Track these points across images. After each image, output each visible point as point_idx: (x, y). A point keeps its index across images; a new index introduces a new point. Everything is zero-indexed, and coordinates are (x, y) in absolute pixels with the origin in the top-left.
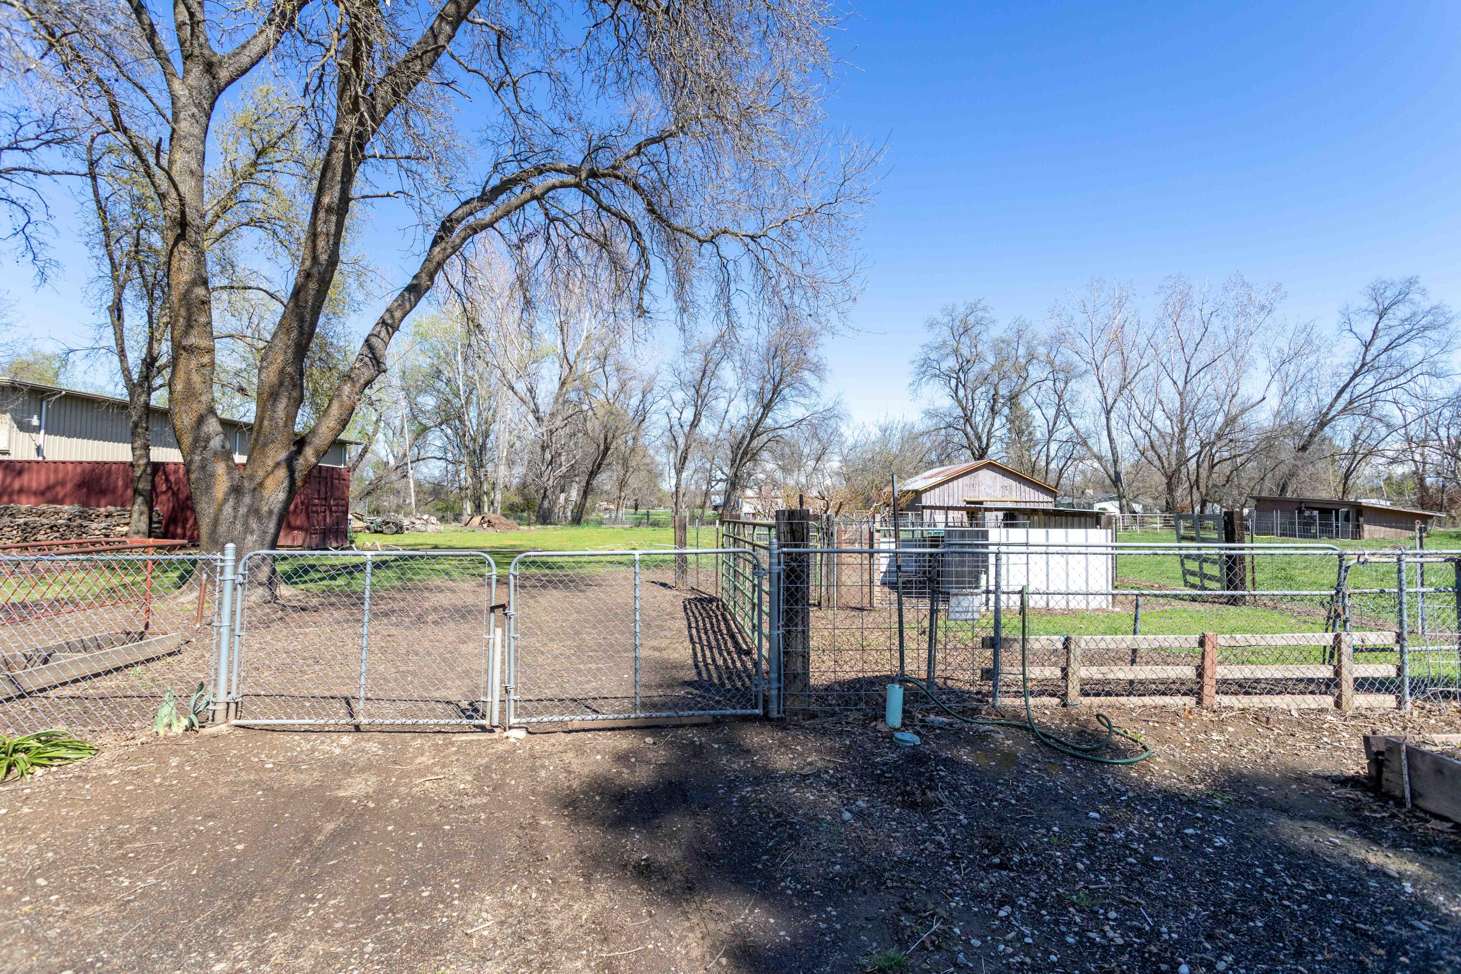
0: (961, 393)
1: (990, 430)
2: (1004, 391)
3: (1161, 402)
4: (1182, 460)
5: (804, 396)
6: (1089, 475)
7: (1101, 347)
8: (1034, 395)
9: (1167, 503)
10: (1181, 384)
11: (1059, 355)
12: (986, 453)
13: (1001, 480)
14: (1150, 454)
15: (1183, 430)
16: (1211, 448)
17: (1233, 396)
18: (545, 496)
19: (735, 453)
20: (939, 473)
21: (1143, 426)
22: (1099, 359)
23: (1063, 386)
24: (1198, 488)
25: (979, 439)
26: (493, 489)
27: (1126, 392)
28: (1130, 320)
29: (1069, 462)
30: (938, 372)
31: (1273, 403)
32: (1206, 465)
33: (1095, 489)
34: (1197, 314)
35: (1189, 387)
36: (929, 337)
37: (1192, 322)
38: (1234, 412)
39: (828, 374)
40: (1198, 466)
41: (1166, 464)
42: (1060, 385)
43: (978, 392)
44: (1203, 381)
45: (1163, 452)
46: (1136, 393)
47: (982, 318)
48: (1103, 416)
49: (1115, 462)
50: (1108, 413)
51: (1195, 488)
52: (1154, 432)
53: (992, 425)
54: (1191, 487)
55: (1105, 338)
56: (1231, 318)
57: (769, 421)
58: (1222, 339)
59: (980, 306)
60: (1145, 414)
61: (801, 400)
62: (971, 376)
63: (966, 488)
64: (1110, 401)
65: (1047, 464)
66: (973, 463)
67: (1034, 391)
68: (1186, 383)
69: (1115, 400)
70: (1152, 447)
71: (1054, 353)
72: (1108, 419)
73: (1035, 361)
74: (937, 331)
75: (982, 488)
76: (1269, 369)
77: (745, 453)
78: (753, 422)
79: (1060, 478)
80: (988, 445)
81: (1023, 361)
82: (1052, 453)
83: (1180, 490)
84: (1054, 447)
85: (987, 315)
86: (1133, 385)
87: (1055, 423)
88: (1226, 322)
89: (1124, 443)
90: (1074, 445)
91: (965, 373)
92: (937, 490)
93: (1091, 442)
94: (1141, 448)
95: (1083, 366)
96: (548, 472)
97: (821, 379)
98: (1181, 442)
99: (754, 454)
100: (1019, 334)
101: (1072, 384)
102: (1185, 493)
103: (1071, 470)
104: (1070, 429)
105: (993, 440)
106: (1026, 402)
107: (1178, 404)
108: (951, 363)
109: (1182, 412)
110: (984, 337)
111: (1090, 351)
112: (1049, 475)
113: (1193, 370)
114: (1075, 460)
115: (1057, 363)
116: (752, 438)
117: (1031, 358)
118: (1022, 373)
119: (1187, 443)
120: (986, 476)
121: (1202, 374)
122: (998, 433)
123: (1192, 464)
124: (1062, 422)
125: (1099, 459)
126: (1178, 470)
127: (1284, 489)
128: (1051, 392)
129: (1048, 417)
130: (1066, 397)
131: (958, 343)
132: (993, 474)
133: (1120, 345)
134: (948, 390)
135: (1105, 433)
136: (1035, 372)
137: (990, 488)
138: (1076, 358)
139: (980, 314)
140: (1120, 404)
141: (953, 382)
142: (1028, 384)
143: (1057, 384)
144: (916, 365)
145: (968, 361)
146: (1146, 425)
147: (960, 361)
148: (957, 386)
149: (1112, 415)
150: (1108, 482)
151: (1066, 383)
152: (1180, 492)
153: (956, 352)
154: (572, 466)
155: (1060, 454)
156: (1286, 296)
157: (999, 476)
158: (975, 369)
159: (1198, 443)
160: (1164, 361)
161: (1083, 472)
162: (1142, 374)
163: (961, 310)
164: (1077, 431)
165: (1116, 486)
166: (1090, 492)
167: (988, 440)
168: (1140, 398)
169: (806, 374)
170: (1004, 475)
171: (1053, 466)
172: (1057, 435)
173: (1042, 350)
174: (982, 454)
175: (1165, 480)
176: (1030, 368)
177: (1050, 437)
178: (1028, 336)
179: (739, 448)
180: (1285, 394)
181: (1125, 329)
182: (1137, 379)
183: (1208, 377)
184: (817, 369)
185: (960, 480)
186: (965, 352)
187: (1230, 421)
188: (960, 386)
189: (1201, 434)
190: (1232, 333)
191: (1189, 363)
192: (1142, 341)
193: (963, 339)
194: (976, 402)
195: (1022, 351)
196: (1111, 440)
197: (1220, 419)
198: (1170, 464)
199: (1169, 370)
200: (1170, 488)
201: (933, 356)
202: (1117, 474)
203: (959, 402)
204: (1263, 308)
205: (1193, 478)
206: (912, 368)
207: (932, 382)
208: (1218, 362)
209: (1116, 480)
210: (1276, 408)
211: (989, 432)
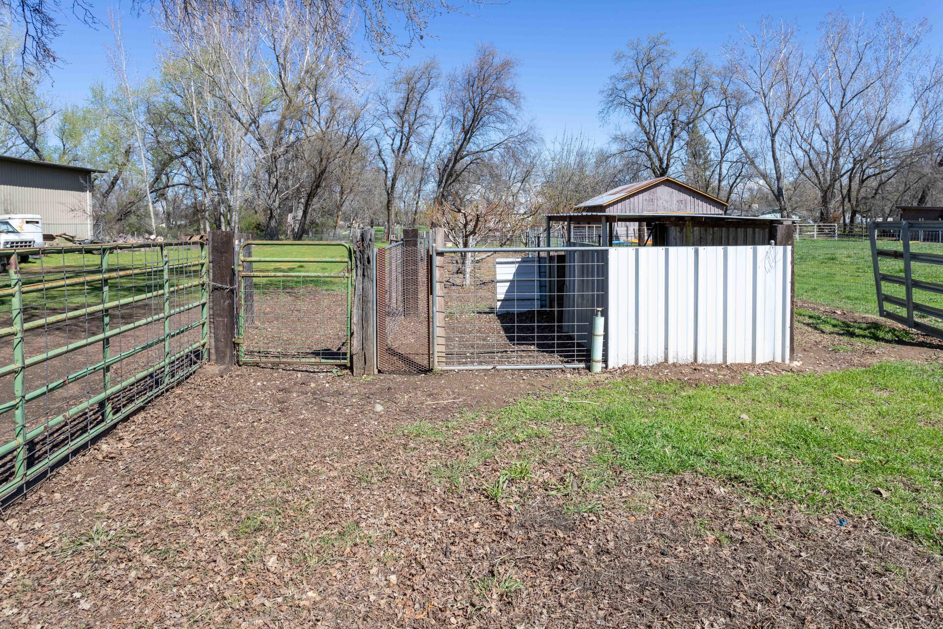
0: (645, 118)
1: (670, 151)
2: (682, 118)
3: (818, 126)
4: (836, 176)
5: (502, 122)
6: (755, 193)
7: (768, 79)
8: (709, 122)
9: (822, 214)
10: (837, 109)
11: (731, 85)
12: (666, 172)
13: (677, 195)
14: (809, 172)
15: (838, 149)
16: (862, 165)
17: (882, 120)
18: (271, 217)
19: (442, 176)
20: (623, 190)
21: (803, 147)
22: (766, 91)
23: (734, 112)
24: (850, 201)
25: (661, 160)
26: (229, 211)
27: (789, 118)
28: (794, 53)
29: (738, 181)
30: (624, 100)
31: (915, 125)
32: (857, 180)
33: (759, 204)
34: (854, 46)
35: (843, 112)
36: (617, 70)
37: (849, 52)
38: (883, 133)
39: (522, 100)
40: (850, 181)
41: (822, 179)
42: (732, 112)
43: (660, 118)
44: (856, 107)
45: (820, 169)
46: (797, 118)
47: (663, 51)
48: (769, 138)
49: (778, 179)
50: (773, 135)
51: (847, 200)
52: (812, 153)
53: (672, 147)
54: (843, 199)
55: (771, 69)
56: (883, 50)
57: (471, 147)
58: (874, 70)
59: (662, 40)
60: (805, 137)
61: (498, 125)
62: (654, 104)
63: (645, 203)
64: (775, 125)
65: (720, 181)
66: (653, 180)
67: (708, 116)
68: (842, 108)
69: (780, 124)
70: (811, 165)
71: (727, 82)
72: (773, 141)
73: (710, 89)
74: (623, 63)
75: (660, 202)
76: (913, 95)
77: (450, 175)
78: (457, 147)
79: (730, 193)
80: (668, 165)
81: (699, 89)
82: (724, 172)
83: (833, 202)
84: (725, 166)
85: (668, 49)
86: (796, 110)
87: (727, 145)
88: (878, 54)
89: (786, 162)
90: (743, 164)
91: (649, 102)
92: (619, 205)
93: (757, 161)
94: (801, 167)
95: (753, 95)
96: (273, 195)
97: (517, 107)
98: (836, 159)
99: (458, 175)
100: (697, 64)
101: (743, 110)
102: (837, 205)
103: (741, 185)
104: (739, 150)
105: (672, 161)
106: (703, 127)
107: (834, 127)
108: (635, 92)
109: (837, 133)
110: (665, 68)
111: (759, 83)
112: (721, 192)
113: (849, 96)
114: (744, 177)
115: (730, 91)
116: (456, 161)
117: (706, 86)
118: (699, 101)
119: (841, 161)
120: (664, 192)
121: (855, 100)
122: (676, 155)
123: (845, 180)
124: (733, 144)
125: (764, 176)
126: (832, 185)
127: (922, 200)
128: (724, 118)
129: (721, 140)
130: (738, 121)
131: (642, 74)
132: (670, 190)
133: (786, 74)
134: (633, 116)
135: (770, 153)
136: (711, 100)
137: (667, 202)
138: (746, 87)
139: (662, 47)
140: (784, 128)
141: (638, 110)
142: (704, 110)
143: (730, 110)
144: (605, 94)
145: (651, 91)
146: (806, 147)
147: (644, 90)
148: (641, 113)
149: (777, 137)
150: (771, 197)
151: (737, 110)
152: (833, 204)
153: (641, 83)
154: (298, 189)
155: (731, 172)
156: (931, 29)
157: (675, 192)
158: (659, 97)
159: (852, 161)
160: (824, 88)
161: (750, 190)
162: (803, 101)
163: (645, 45)
164: (746, 152)
165: (778, 200)
166: (755, 206)
167: (668, 160)
168: (801, 122)
169: (504, 103)
170: (679, 191)
171: (724, 183)
172: (729, 156)
173: (715, 80)
174: (664, 172)
175: (820, 194)
176: (706, 96)
177: (722, 157)
178: (703, 67)
179: (444, 170)
180: (925, 118)
181: (790, 60)
182: (799, 106)
183: (861, 102)
184: (511, 96)
185: (640, 196)
186: (649, 82)
187: (880, 141)
188: (643, 112)
189: (854, 152)
190: (882, 63)
191: (844, 90)
192: (804, 72)
193: (647, 71)
194: (658, 128)
195: (698, 80)
196: (775, 160)
197: (871, 138)
198: (825, 179)
199: (827, 96)
200: (825, 201)
201: (620, 86)
202: (780, 190)
203: (643, 127)
204: (910, 40)
205: (845, 192)
206: (601, 97)
207: (617, 110)
208: (869, 89)
209: (779, 194)
210: (917, 130)
211: (669, 154)
